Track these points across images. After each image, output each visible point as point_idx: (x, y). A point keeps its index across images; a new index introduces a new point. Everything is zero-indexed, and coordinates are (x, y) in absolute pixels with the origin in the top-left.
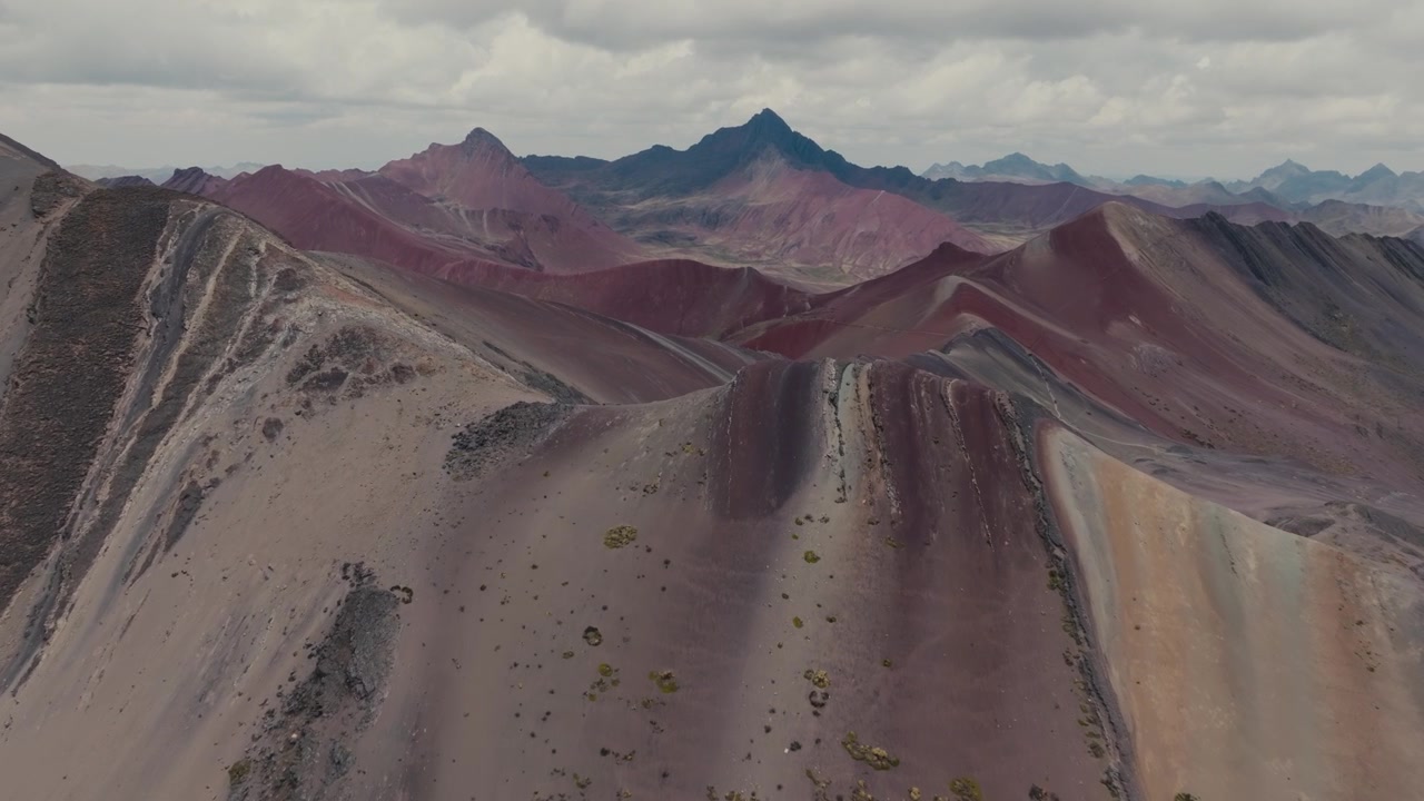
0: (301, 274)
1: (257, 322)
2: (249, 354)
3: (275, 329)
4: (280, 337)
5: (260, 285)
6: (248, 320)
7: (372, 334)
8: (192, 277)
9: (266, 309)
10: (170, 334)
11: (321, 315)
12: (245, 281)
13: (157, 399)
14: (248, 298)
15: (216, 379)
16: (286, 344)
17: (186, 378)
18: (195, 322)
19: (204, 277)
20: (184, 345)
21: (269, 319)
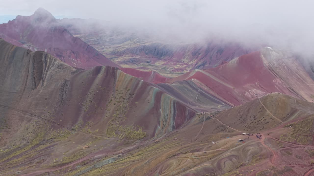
0: (56, 59)
1: (53, 63)
2: (53, 66)
3: (55, 64)
4: (55, 65)
5: (53, 60)
6: (52, 63)
7: (63, 65)
8: (47, 59)
9: (54, 62)
10: (46, 64)
11: (58, 63)
12: (51, 60)
13: (47, 69)
14: (52, 61)
15: (51, 68)
16: (56, 65)
17: (48, 68)
18: (48, 63)
19: (48, 59)
20: (48, 65)
21: (54, 63)
